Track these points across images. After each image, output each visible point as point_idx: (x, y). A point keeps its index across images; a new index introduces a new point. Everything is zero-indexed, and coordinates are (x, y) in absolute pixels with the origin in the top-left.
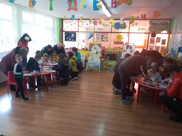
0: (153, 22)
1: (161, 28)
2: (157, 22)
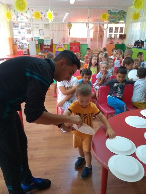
0: (112, 11)
1: (118, 17)
2: (115, 11)
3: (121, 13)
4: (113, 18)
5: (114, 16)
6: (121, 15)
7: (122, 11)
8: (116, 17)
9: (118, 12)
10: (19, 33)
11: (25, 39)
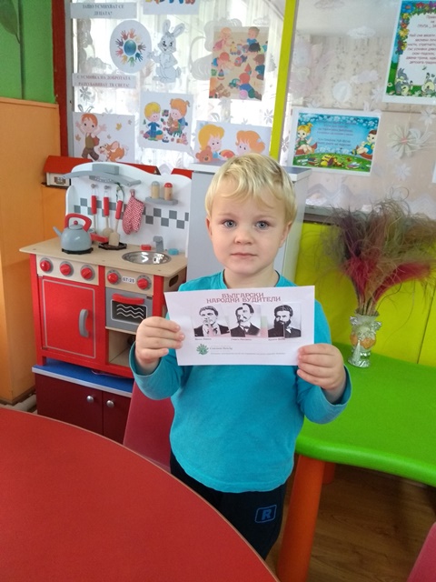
10: (130, 48)
11: (178, 128)
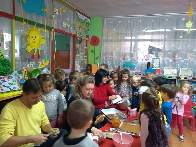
0: (79, 16)
1: (84, 29)
2: (81, 18)
3: (87, 23)
4: (81, 28)
5: (81, 25)
6: (86, 25)
7: (87, 20)
8: (82, 27)
9: (84, 19)
